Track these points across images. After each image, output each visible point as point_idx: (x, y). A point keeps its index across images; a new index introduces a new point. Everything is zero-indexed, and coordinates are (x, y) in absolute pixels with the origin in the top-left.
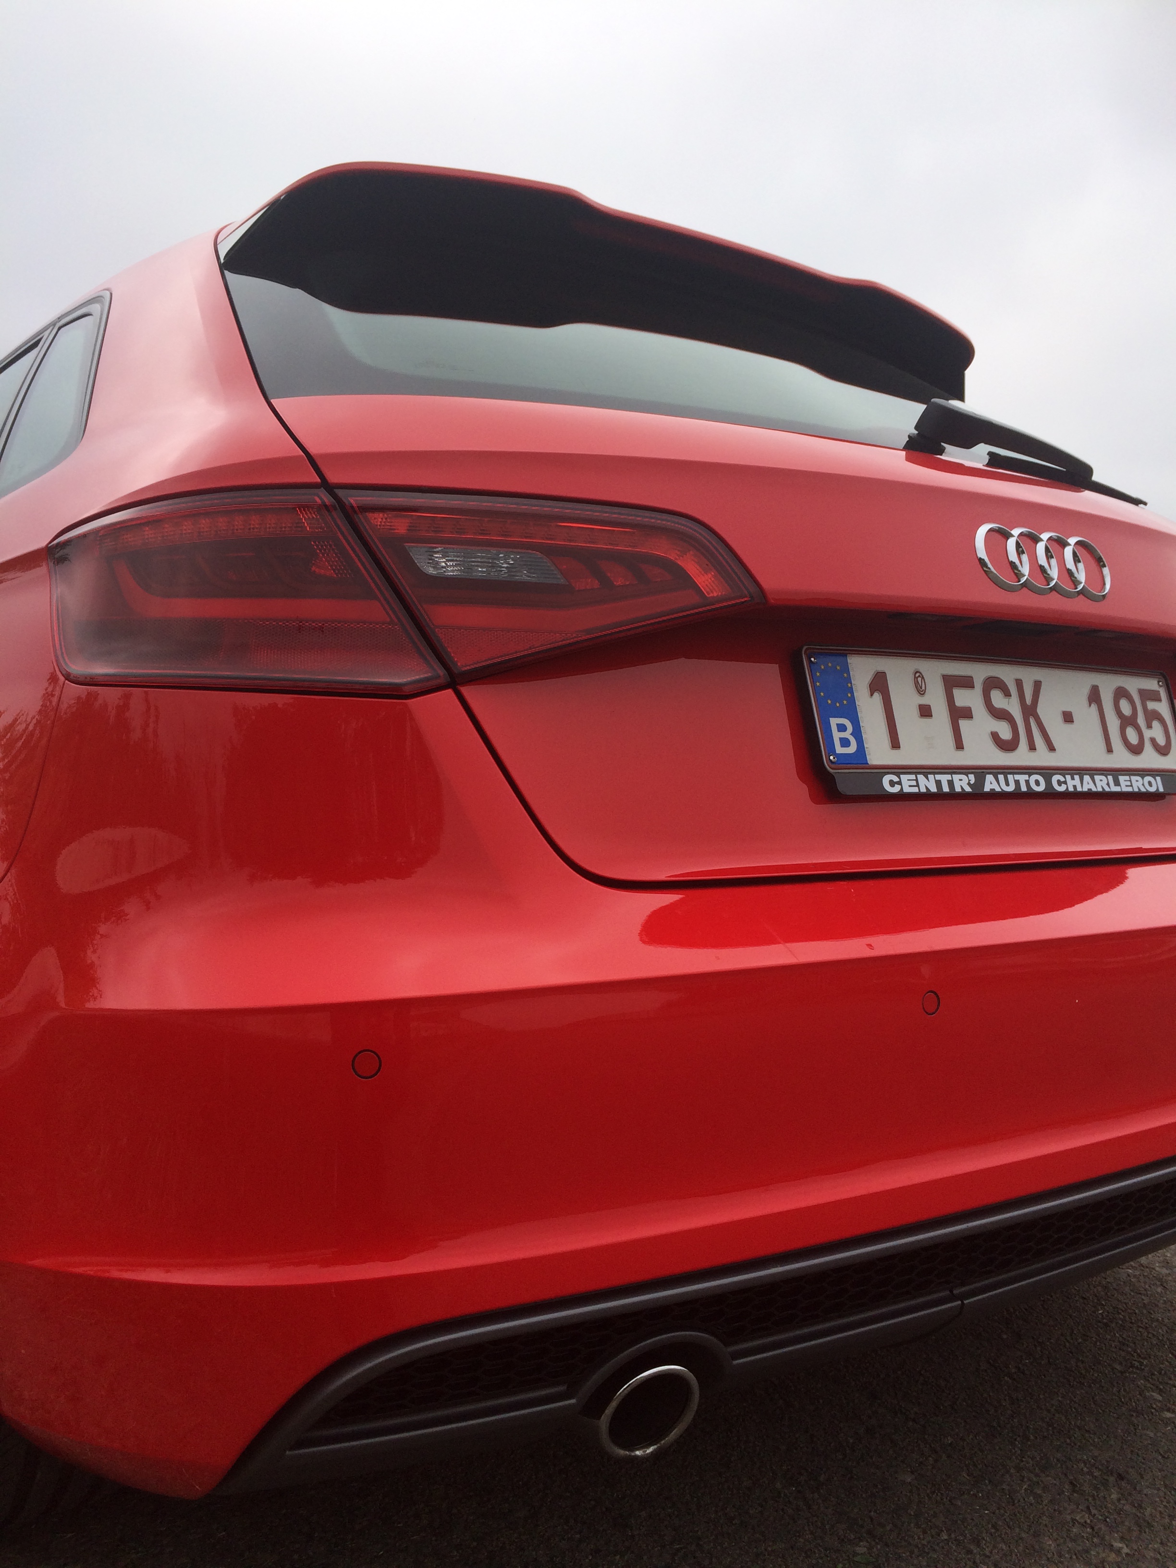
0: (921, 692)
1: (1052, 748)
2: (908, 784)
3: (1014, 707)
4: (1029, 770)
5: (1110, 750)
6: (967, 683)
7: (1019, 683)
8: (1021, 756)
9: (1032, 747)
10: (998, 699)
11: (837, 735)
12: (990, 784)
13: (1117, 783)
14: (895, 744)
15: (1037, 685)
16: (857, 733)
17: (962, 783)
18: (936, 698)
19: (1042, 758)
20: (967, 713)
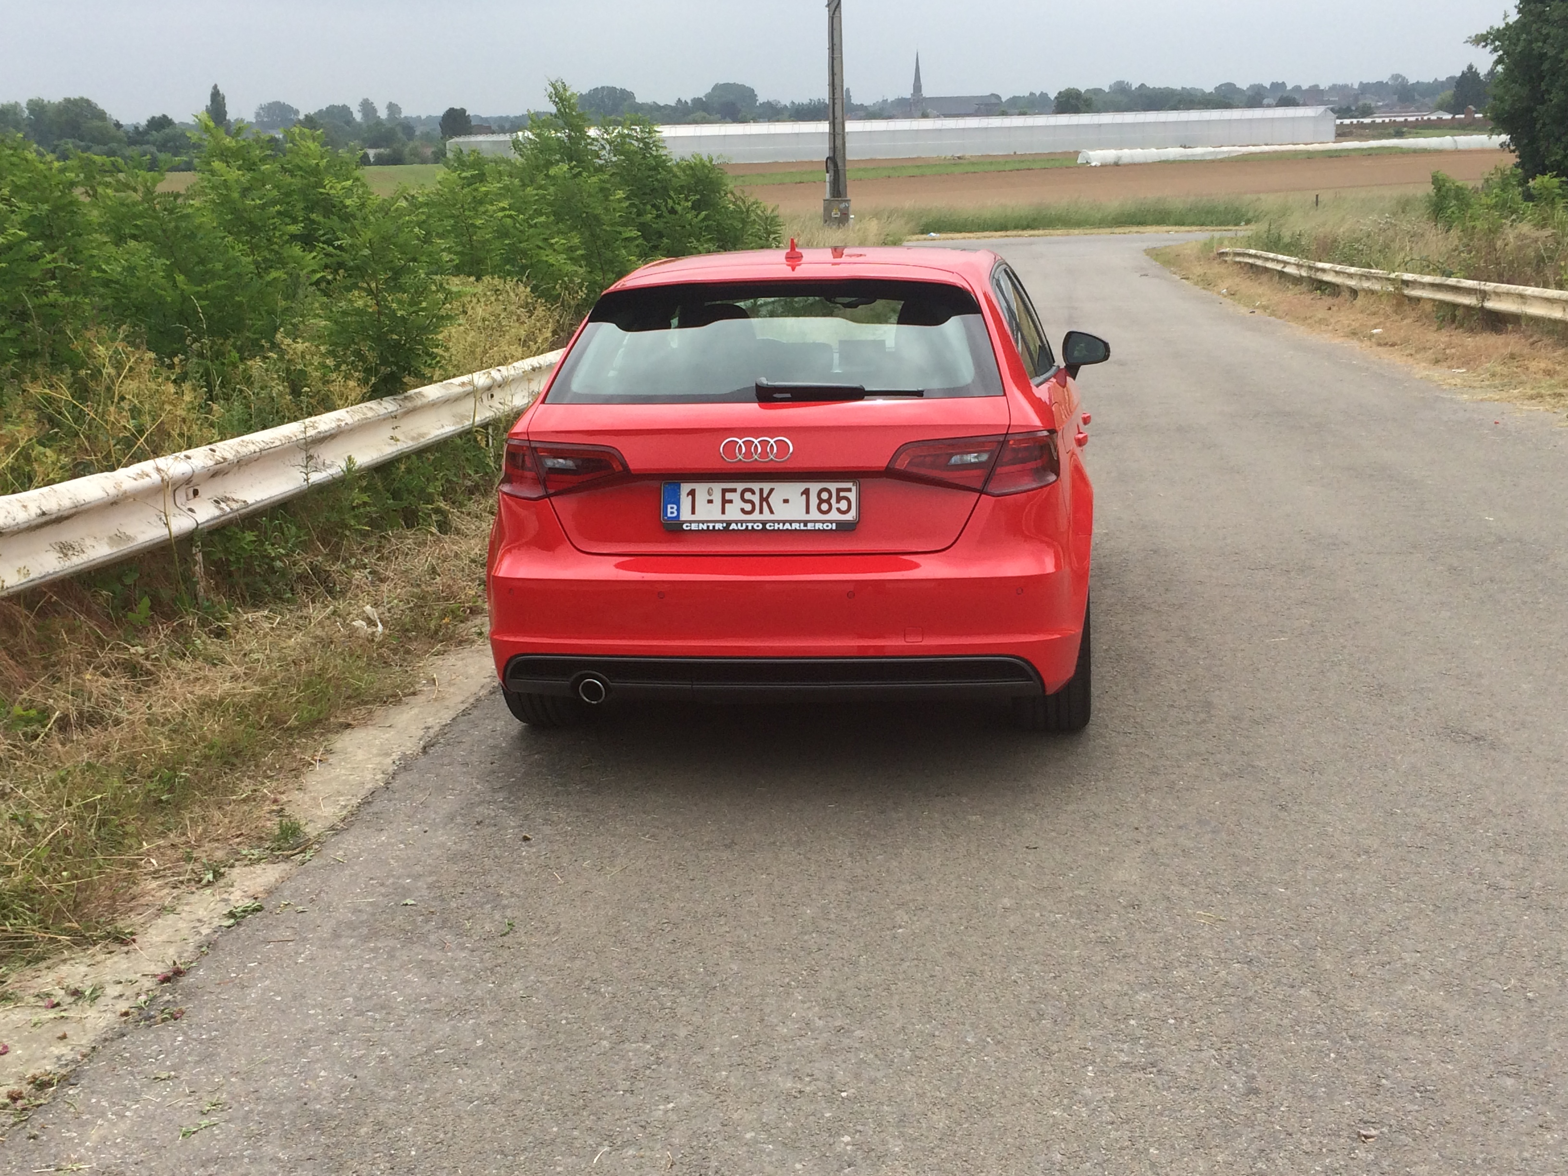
0: (710, 495)
1: (772, 512)
2: (694, 527)
3: (756, 499)
4: (754, 522)
5: (808, 512)
6: (734, 490)
7: (761, 490)
8: (756, 516)
9: (761, 512)
10: (748, 495)
11: (669, 510)
12: (733, 526)
13: (805, 525)
14: (693, 512)
15: (772, 490)
16: (678, 510)
17: (719, 526)
18: (717, 498)
19: (767, 516)
20: (731, 501)
